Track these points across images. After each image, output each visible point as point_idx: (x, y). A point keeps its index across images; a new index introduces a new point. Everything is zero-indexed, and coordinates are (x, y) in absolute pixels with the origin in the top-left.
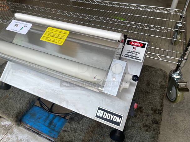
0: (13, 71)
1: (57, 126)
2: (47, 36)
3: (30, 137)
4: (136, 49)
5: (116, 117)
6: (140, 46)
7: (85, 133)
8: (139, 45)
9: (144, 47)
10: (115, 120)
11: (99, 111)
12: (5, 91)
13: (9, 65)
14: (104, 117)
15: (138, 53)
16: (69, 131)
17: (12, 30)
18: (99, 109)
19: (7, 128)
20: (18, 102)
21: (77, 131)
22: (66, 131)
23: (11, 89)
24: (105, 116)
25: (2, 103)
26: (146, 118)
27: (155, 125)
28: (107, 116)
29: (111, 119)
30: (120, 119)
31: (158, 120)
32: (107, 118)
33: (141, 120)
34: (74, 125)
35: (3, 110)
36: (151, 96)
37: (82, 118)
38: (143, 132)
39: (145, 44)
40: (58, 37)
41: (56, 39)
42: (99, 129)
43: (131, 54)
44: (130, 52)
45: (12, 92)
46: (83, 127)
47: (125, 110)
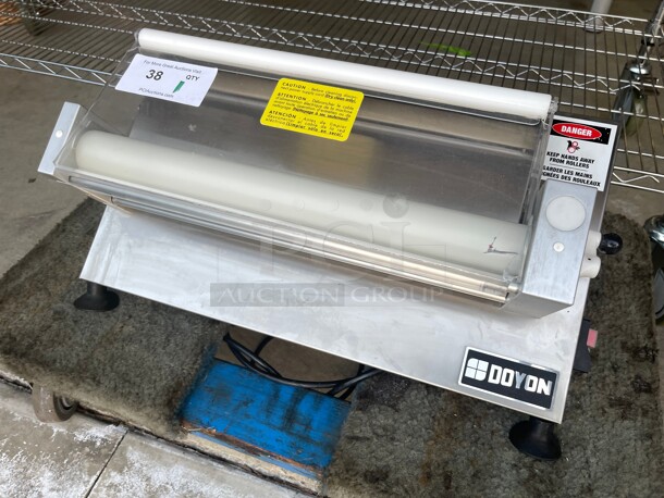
0: (131, 241)
1: (314, 425)
2: (283, 111)
3: (194, 473)
4: (577, 148)
5: (535, 379)
6: (592, 136)
7: (425, 441)
8: (589, 133)
9: (605, 140)
10: (532, 389)
11: (473, 362)
12: (101, 314)
13: (111, 222)
14: (491, 380)
15: (586, 162)
16: (368, 439)
17: (140, 93)
18: (472, 354)
19: (103, 451)
20: (160, 350)
21: (397, 437)
22: (357, 439)
23: (121, 309)
24: (495, 378)
25: (102, 358)
26: (613, 378)
27: (644, 396)
28: (503, 377)
29: (518, 387)
30: (549, 382)
31: (649, 381)
32: (504, 383)
33: (600, 385)
34: (382, 418)
35: (112, 382)
36: (611, 306)
37: (402, 392)
38: (613, 422)
39: (609, 130)
40: (327, 114)
41: (318, 119)
42: (468, 425)
43: (564, 167)
44: (559, 157)
45: (130, 317)
46: (412, 419)
47: (561, 354)
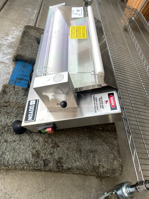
4: (106, 103)
6: (112, 106)
7: (16, 101)
8: (113, 104)
14: (30, 106)
15: (102, 107)
20: (30, 52)
22: (14, 88)
25: (26, 44)
27: (42, 163)
28: (32, 108)
29: (29, 113)
30: (31, 119)
31: (49, 165)
32: (30, 109)
33: (43, 148)
34: (21, 93)
40: (77, 34)
43: (98, 102)
44: (101, 100)
47: (40, 120)
